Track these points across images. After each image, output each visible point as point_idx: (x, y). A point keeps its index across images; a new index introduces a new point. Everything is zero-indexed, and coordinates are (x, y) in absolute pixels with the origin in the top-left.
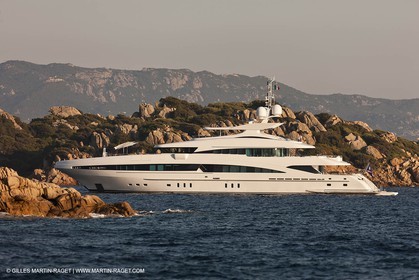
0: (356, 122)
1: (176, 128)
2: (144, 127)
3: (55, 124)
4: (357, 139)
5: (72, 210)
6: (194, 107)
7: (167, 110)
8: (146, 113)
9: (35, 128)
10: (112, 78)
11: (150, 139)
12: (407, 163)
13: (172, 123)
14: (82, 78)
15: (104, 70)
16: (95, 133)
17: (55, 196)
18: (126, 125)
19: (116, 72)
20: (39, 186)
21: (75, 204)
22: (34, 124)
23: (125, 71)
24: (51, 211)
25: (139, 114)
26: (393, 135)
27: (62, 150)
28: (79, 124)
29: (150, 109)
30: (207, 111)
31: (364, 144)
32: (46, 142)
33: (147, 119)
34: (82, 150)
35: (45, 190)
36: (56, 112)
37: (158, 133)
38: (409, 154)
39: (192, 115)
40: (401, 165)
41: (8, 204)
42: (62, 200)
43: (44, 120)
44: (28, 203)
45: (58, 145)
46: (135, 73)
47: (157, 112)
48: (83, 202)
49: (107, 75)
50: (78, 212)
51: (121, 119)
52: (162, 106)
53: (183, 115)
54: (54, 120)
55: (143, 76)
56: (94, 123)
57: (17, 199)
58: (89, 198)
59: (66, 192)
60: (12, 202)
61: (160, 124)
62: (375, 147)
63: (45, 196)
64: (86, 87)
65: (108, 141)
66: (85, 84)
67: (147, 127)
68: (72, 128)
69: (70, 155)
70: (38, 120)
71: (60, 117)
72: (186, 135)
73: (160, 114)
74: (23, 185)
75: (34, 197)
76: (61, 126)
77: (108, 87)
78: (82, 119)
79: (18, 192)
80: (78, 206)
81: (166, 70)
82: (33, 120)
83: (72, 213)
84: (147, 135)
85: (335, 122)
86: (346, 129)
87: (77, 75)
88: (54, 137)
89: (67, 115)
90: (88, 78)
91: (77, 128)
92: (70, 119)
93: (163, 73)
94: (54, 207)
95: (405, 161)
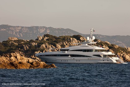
0: (106, 42)
1: (49, 44)
2: (39, 43)
3: (10, 43)
4: (106, 47)
5: (37, 66)
6: (55, 37)
7: (46, 38)
8: (40, 39)
9: (4, 44)
10: (21, 29)
11: (41, 47)
12: (122, 54)
13: (48, 42)
14: (12, 29)
15: (19, 27)
16: (24, 45)
17: (31, 62)
18: (33, 43)
19: (22, 27)
20: (27, 59)
21: (38, 65)
22: (3, 43)
23: (26, 27)
24: (31, 67)
25: (37, 39)
26: (117, 46)
27: (13, 50)
28: (17, 43)
29: (41, 38)
30: (59, 38)
31: (108, 48)
32: (8, 48)
33: (40, 41)
34: (20, 51)
35: (28, 60)
36: (10, 39)
37: (44, 45)
38: (122, 52)
39: (54, 40)
40: (120, 55)
41: (18, 64)
42: (34, 63)
43: (7, 41)
44: (24, 64)
45: (12, 49)
46: (28, 28)
47: (43, 39)
48: (40, 64)
49: (20, 28)
50: (39, 67)
51: (32, 41)
52: (44, 37)
53: (51, 40)
54: (10, 41)
55: (31, 28)
56: (22, 42)
57: (20, 63)
58: (42, 63)
59: (34, 61)
60: (19, 64)
61: (44, 43)
62: (112, 49)
63: (28, 62)
64: (13, 32)
65: (28, 48)
66: (13, 31)
67: (40, 43)
68: (15, 44)
69: (16, 52)
70: (4, 41)
71: (11, 41)
72: (52, 46)
73: (44, 39)
74: (22, 58)
75: (25, 62)
76: (12, 43)
77: (20, 32)
78: (18, 41)
79: (20, 61)
80: (39, 65)
81: (38, 27)
82: (3, 42)
83: (37, 67)
84: (40, 46)
85: (99, 42)
86: (103, 44)
87: (10, 28)
88: (10, 47)
89: (14, 40)
90: (14, 29)
91: (17, 44)
92: (15, 41)
93: (37, 28)
94: (31, 65)
95: (121, 54)
